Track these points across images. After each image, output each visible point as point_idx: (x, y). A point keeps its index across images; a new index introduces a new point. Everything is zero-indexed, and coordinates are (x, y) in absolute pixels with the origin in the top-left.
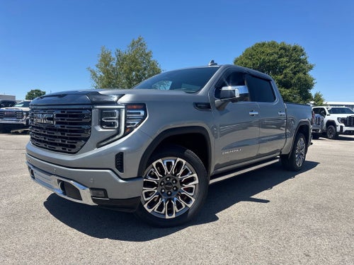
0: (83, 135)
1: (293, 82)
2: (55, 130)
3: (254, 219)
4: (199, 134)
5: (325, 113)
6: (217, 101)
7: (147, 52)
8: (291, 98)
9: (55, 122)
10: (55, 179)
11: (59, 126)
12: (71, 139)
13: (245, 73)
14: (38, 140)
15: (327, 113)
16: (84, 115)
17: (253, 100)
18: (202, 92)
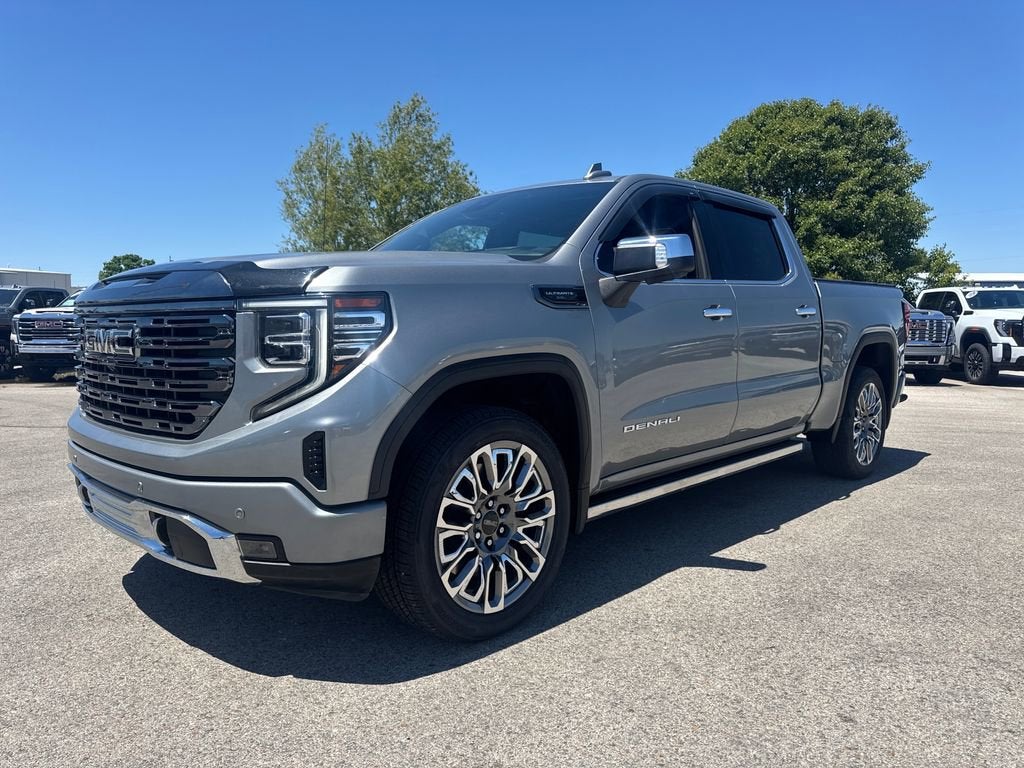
0: (213, 386)
1: (864, 217)
2: (139, 372)
3: (710, 618)
4: (548, 376)
5: (958, 308)
6: (606, 280)
7: (437, 139)
8: (858, 264)
9: (138, 353)
10: (141, 510)
11: (149, 363)
12: (181, 396)
13: (695, 199)
14: (97, 403)
15: (966, 307)
16: (214, 328)
17: (716, 274)
18: (559, 256)
